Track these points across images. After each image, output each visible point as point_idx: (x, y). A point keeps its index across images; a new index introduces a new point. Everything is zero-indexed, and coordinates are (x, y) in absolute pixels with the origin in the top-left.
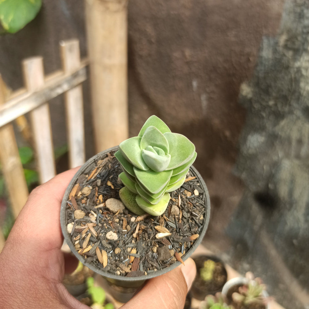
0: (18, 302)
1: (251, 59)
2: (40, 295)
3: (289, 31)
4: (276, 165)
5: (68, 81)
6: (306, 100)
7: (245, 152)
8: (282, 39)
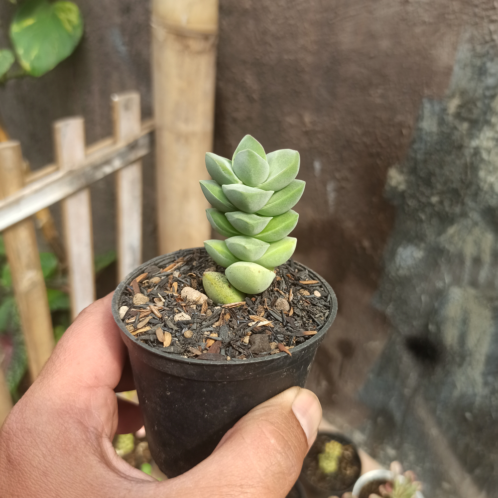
1: (405, 131)
3: (463, 93)
4: (440, 295)
5: (121, 155)
7: (393, 273)
8: (453, 105)
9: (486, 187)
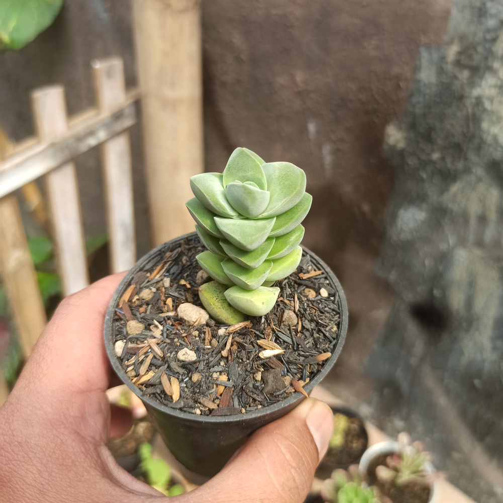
0: (34, 472)
1: (402, 85)
2: (70, 460)
3: (462, 38)
4: (444, 258)
5: (106, 125)
6: (491, 149)
7: (394, 238)
8: (452, 51)
9: (489, 140)
